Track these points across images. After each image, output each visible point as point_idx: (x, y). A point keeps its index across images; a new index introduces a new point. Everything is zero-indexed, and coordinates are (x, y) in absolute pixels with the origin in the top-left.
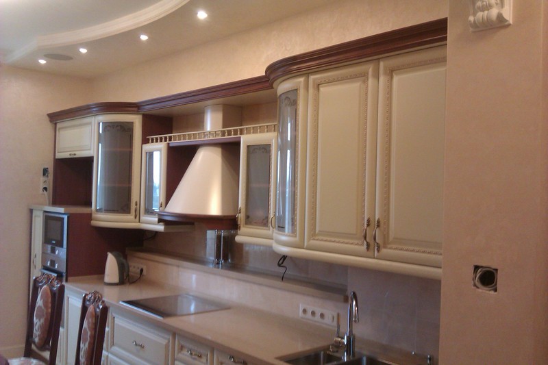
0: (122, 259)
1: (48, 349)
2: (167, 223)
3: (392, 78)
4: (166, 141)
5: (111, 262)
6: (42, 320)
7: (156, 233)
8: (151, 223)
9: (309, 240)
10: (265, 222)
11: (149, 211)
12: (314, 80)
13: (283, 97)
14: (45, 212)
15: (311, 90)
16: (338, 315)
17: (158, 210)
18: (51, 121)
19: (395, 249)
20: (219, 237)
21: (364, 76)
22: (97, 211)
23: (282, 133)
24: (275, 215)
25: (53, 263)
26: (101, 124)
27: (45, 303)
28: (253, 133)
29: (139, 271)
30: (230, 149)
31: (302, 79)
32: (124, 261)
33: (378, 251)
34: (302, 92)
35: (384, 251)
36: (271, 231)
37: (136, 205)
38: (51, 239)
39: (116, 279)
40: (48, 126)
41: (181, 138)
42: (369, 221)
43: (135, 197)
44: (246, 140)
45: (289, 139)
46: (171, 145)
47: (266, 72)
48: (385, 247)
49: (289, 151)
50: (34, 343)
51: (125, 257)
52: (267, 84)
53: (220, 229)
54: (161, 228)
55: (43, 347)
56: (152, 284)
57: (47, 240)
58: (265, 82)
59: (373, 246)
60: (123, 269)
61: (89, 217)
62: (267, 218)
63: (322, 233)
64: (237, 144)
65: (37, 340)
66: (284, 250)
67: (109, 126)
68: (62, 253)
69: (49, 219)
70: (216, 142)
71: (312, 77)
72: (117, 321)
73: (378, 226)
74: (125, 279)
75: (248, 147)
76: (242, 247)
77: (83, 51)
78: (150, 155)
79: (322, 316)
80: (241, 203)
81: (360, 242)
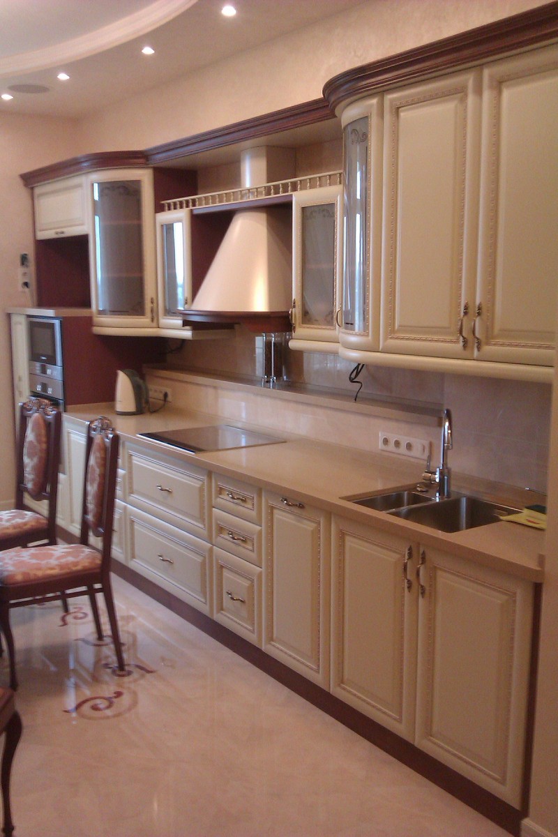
0: (138, 379)
1: (45, 498)
2: (195, 326)
3: (500, 93)
4: (187, 206)
5: (123, 383)
6: (36, 460)
7: (182, 342)
8: (174, 329)
9: (386, 339)
10: (329, 319)
11: (171, 311)
12: (391, 101)
13: (349, 129)
14: (29, 316)
15: (387, 117)
16: (431, 445)
17: (182, 309)
18: (26, 185)
19: (502, 345)
20: (268, 345)
21: (461, 91)
22: (101, 313)
23: (350, 189)
24: (341, 308)
25: (45, 387)
26: (96, 186)
27: (38, 436)
28: (311, 187)
29: (161, 396)
30: (278, 214)
31: (374, 101)
32: (141, 382)
33: (479, 349)
34: (374, 120)
35: (486, 349)
36: (338, 332)
37: (152, 302)
38: (40, 355)
39: (131, 407)
40: (23, 192)
41: (209, 202)
42: (466, 308)
43: (149, 292)
44: (300, 199)
45: (358, 197)
46: (196, 212)
47: (324, 95)
48: (488, 344)
49: (358, 216)
50: (26, 490)
51: (143, 377)
52: (327, 111)
53: (268, 332)
54: (187, 334)
55: (37, 496)
56: (180, 412)
57: (34, 356)
58: (322, 109)
59: (471, 342)
60: (140, 394)
61: (89, 321)
62: (332, 312)
63: (404, 328)
64: (286, 207)
65: (30, 485)
66: (355, 355)
67: (106, 188)
68: (56, 372)
69: (35, 327)
70: (252, 205)
71: (389, 97)
72: (138, 461)
73: (479, 314)
74: (144, 406)
75: (304, 209)
76: (305, 355)
77: (63, 77)
78: (169, 229)
79: (409, 446)
80: (295, 294)
81: (453, 338)
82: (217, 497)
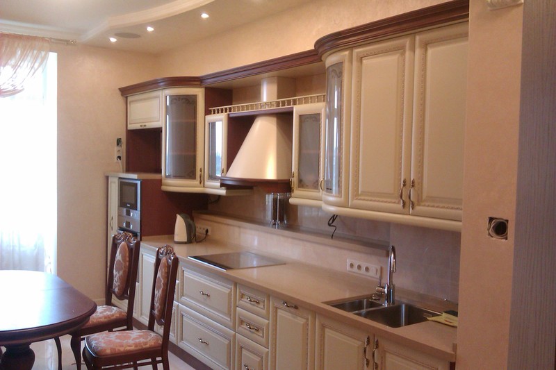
0: (189, 220)
1: (126, 298)
2: (228, 187)
3: (426, 50)
4: (226, 112)
5: (180, 223)
6: (121, 273)
7: (219, 197)
8: (214, 188)
9: (353, 199)
10: (316, 185)
11: (212, 177)
12: (358, 53)
13: (331, 69)
14: (120, 178)
15: (355, 63)
16: (381, 268)
17: (220, 176)
18: (122, 95)
19: (428, 206)
20: (275, 200)
21: (401, 49)
22: (167, 177)
23: (330, 103)
24: (324, 179)
25: (128, 224)
26: (168, 97)
27: (124, 257)
28: (305, 103)
29: (204, 232)
30: (284, 118)
31: (347, 53)
32: (191, 222)
33: (413, 208)
34: (346, 65)
35: (418, 208)
36: (322, 193)
37: (201, 171)
38: (126, 203)
39: (185, 239)
40: (120, 100)
41: (240, 109)
42: (405, 182)
43: (199, 165)
44: (298, 110)
45: (336, 107)
46: (231, 116)
47: (315, 47)
48: (419, 205)
49: (336, 119)
50: (114, 293)
51: (192, 219)
52: (316, 58)
53: (275, 192)
54: (223, 192)
55: (121, 297)
56: (216, 243)
57: (122, 204)
58: (313, 56)
59: (408, 204)
60: (190, 230)
61: (160, 182)
62: (317, 181)
63: (364, 193)
64: (289, 114)
65: (116, 290)
66: (333, 209)
67: (175, 99)
68: (136, 215)
69: (123, 184)
70: (267, 112)
71: (356, 51)
72: (186, 274)
73: (413, 186)
74: (193, 238)
75: (300, 116)
76: (299, 208)
77: (150, 29)
78: (213, 125)
79: (367, 269)
80: (294, 169)
81: (397, 201)
82: (240, 300)
